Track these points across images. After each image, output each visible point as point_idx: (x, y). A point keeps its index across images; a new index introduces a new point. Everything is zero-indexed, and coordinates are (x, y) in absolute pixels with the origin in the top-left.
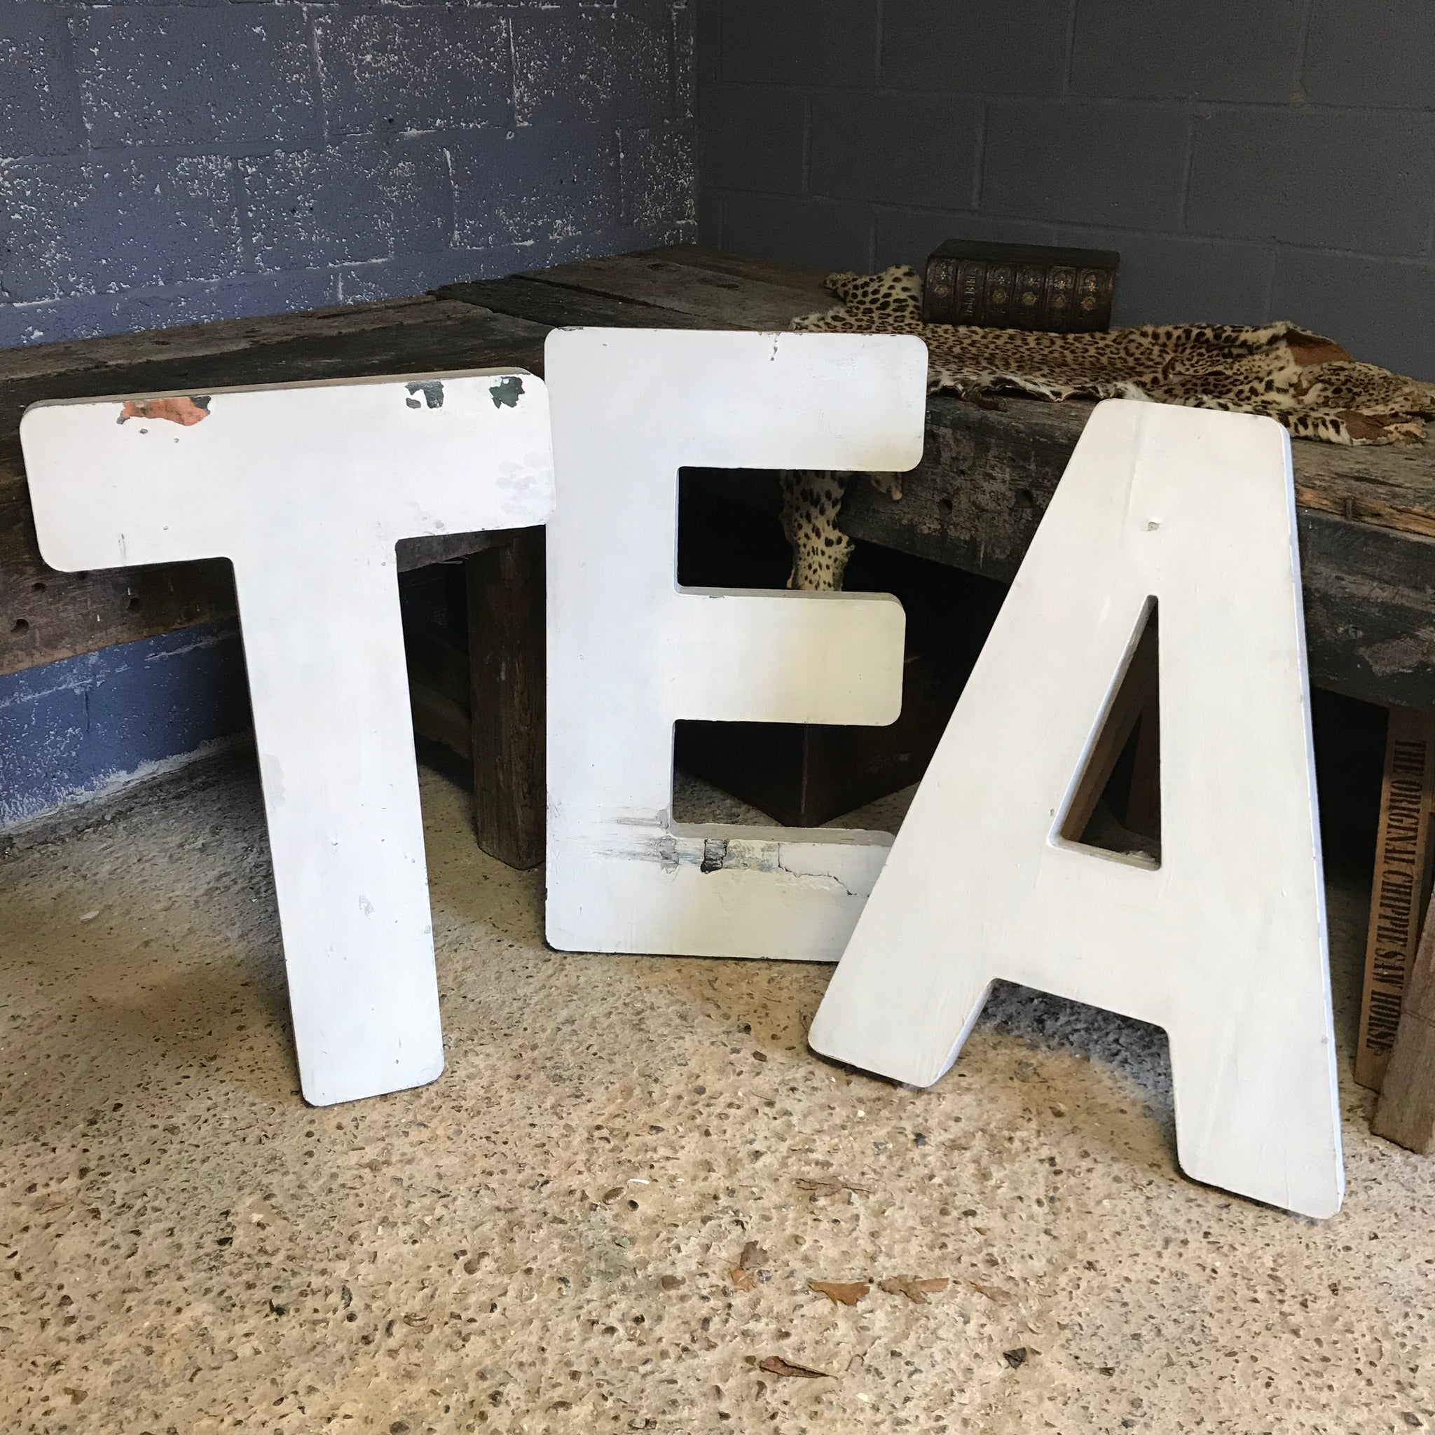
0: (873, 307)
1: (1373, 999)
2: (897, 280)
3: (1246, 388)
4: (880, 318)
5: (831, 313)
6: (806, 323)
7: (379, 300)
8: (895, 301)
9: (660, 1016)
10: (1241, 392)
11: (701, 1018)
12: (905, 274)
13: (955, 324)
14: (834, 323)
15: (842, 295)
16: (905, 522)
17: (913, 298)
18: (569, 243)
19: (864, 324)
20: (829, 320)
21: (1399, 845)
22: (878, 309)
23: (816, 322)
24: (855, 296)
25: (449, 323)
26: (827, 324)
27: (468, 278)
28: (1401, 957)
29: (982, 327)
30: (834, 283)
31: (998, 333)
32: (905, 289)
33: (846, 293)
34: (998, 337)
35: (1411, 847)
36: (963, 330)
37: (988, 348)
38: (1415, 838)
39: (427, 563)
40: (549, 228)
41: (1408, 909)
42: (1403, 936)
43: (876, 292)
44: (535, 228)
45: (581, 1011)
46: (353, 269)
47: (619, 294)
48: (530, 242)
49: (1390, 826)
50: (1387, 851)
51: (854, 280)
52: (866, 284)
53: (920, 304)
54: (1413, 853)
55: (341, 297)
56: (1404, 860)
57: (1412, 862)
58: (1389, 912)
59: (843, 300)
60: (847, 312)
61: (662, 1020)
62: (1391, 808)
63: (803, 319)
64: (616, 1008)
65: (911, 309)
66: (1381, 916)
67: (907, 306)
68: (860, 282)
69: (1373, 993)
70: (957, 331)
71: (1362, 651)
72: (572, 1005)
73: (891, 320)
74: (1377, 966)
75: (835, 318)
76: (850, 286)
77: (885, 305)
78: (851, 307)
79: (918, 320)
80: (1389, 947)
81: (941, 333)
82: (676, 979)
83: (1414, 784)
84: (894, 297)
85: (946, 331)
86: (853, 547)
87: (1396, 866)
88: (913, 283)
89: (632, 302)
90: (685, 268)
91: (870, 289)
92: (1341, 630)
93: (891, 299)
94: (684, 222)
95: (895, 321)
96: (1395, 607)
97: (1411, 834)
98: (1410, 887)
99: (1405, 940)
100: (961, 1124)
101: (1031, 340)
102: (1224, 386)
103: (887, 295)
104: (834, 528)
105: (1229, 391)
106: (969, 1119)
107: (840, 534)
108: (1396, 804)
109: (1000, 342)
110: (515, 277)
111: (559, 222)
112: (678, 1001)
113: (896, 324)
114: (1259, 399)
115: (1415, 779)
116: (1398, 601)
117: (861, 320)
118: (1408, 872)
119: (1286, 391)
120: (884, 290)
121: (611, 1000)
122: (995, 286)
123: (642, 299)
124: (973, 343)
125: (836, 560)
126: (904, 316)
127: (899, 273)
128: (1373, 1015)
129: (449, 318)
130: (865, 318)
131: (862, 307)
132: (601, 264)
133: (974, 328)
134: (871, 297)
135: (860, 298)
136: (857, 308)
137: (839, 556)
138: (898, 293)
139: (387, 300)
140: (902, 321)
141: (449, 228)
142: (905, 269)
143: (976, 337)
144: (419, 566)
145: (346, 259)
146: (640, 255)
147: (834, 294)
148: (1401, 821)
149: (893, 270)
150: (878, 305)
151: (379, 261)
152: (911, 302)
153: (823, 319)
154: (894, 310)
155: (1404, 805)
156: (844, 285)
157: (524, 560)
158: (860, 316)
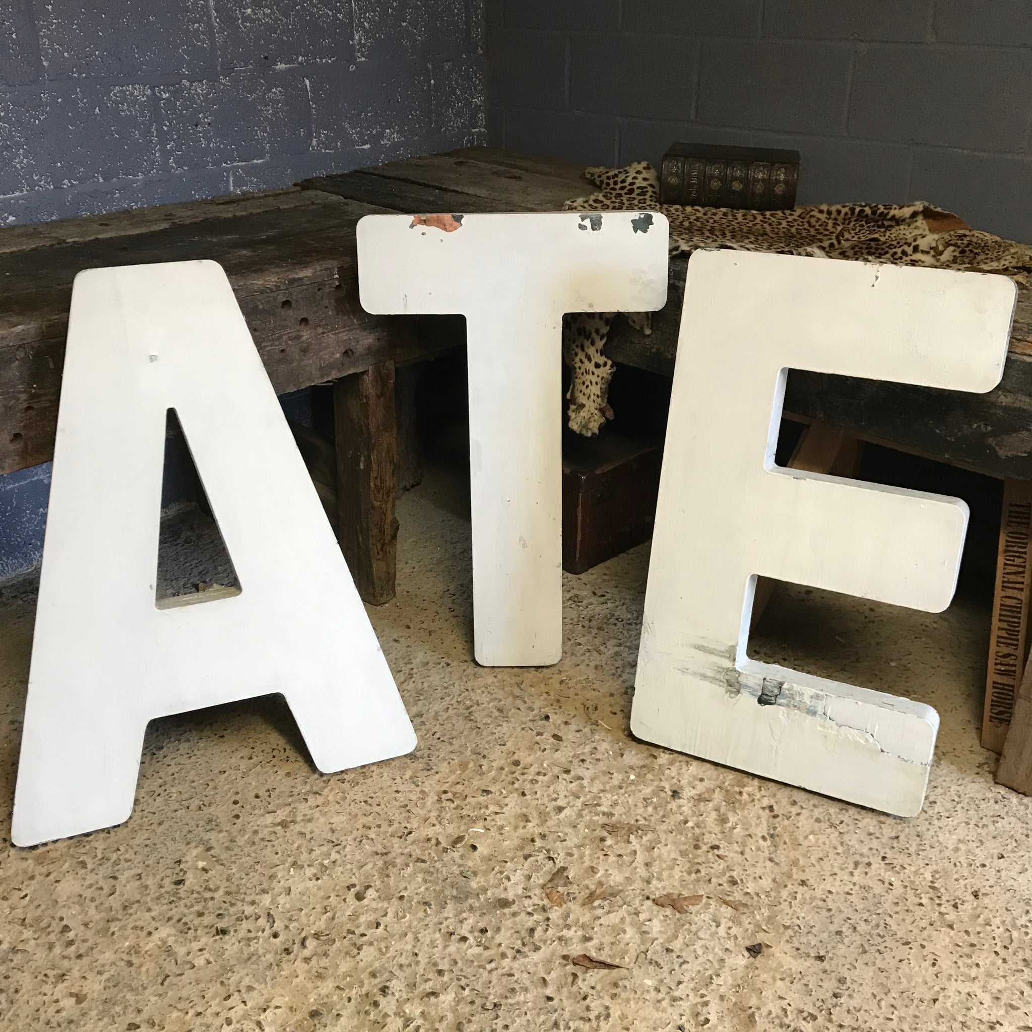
0: (622, 192)
1: (994, 687)
2: (639, 172)
3: (899, 250)
4: (628, 200)
5: (592, 197)
6: (575, 204)
7: (259, 190)
8: (638, 188)
9: (484, 710)
10: (895, 253)
11: (513, 710)
12: (644, 168)
13: (683, 205)
14: (595, 205)
15: (598, 183)
16: (654, 350)
17: (651, 185)
18: (395, 146)
19: (617, 205)
20: (591, 202)
21: (1012, 578)
22: (626, 194)
23: (582, 204)
24: (608, 184)
25: (313, 207)
26: (590, 205)
27: (323, 173)
28: (1013, 657)
29: (703, 207)
30: (592, 175)
31: (714, 211)
32: (645, 179)
33: (602, 182)
34: (715, 214)
35: (1020, 580)
36: (689, 209)
37: (708, 222)
38: (1023, 572)
39: (308, 384)
40: (381, 136)
41: (1019, 623)
42: (1015, 642)
43: (623, 181)
44: (371, 136)
45: (427, 708)
46: (239, 167)
47: (437, 184)
48: (367, 146)
49: (1005, 564)
50: (1004, 582)
51: (607, 172)
52: (616, 176)
53: (657, 190)
54: (1022, 583)
55: (232, 189)
56: (1016, 589)
57: (1022, 590)
58: (1005, 625)
59: (599, 188)
60: (604, 196)
61: (485, 713)
62: (1006, 551)
63: (573, 202)
64: (452, 705)
65: (650, 194)
66: (1000, 629)
67: (647, 191)
68: (611, 174)
69: (994, 683)
70: (685, 210)
71: (990, 440)
72: (420, 703)
73: (636, 202)
74: (996, 664)
75: (596, 201)
76: (604, 177)
77: (631, 191)
78: (606, 193)
79: (656, 202)
80: (1005, 650)
81: (674, 212)
82: (493, 683)
83: (1022, 534)
84: (637, 185)
86: (615, 368)
87: (1010, 593)
88: (651, 175)
89: (446, 190)
90: (482, 165)
91: (619, 179)
92: (975, 425)
93: (635, 187)
94: (477, 130)
95: (639, 203)
96: (1015, 409)
97: (1021, 570)
98: (1021, 608)
99: (1017, 645)
100: (704, 783)
101: (739, 216)
102: (883, 249)
103: (632, 184)
104: (601, 355)
105: (887, 253)
106: (710, 779)
107: (606, 359)
108: (1010, 548)
109: (716, 218)
110: (356, 172)
111: (387, 131)
112: (496, 699)
113: (640, 205)
114: (909, 258)
115: (1024, 531)
116: (1017, 405)
117: (615, 202)
118: (1019, 597)
119: (928, 253)
120: (629, 180)
121: (448, 699)
122: (712, 177)
123: (453, 188)
124: (697, 219)
125: (603, 378)
126: (645, 199)
127: (640, 167)
128: (995, 699)
129: (313, 203)
130: (617, 201)
131: (614, 193)
132: (419, 162)
133: (697, 208)
134: (620, 185)
135: (612, 186)
136: (611, 194)
137: (605, 375)
138: (640, 182)
139: (265, 190)
140: (644, 203)
141: (309, 136)
142: (644, 164)
143: (699, 215)
144: (303, 388)
145: (235, 160)
146: (448, 154)
147: (592, 182)
148: (1014, 561)
149: (635, 165)
150: (626, 191)
151: (259, 161)
152: (650, 189)
153: (587, 201)
154: (638, 195)
155: (1015, 549)
156: (600, 176)
157: (377, 381)
158: (613, 199)
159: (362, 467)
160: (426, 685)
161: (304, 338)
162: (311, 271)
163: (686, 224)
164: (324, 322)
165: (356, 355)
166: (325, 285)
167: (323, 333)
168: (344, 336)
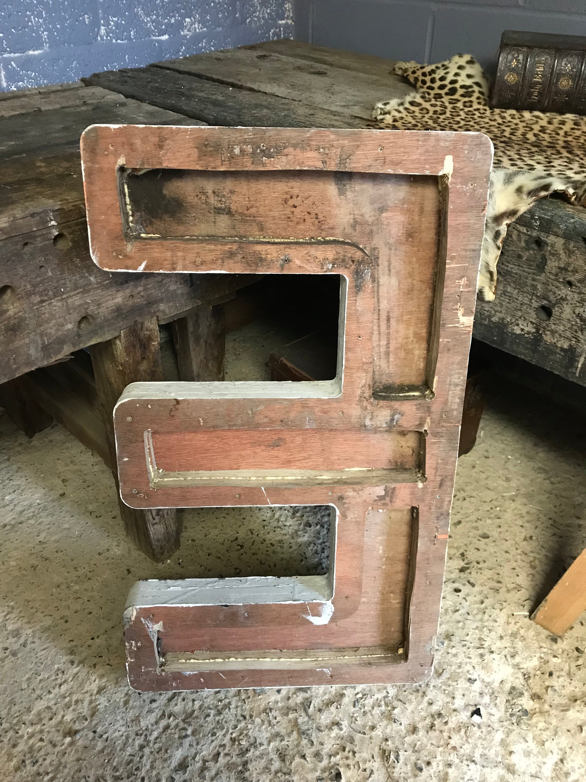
0: (443, 92)
2: (460, 67)
4: (450, 103)
5: (408, 99)
6: (388, 108)
7: (40, 87)
8: (462, 87)
12: (468, 62)
13: (519, 109)
14: (412, 108)
15: (412, 80)
17: (477, 84)
18: (197, 38)
19: (438, 109)
20: (407, 105)
22: (447, 94)
23: (397, 108)
24: (424, 82)
25: (83, 108)
26: (406, 109)
27: (116, 67)
29: (544, 111)
30: (406, 70)
31: (559, 118)
32: (469, 76)
33: (416, 79)
34: (563, 123)
36: (527, 115)
37: (558, 134)
39: (27, 370)
40: (180, 25)
43: (442, 79)
44: (169, 25)
45: (193, 751)
46: (12, 59)
47: (230, 80)
48: (165, 37)
51: (422, 68)
52: (433, 72)
53: (484, 90)
59: (413, 86)
60: (423, 97)
63: (385, 104)
64: (224, 745)
65: (476, 95)
67: (473, 92)
68: (427, 69)
70: (522, 116)
72: (187, 742)
73: (460, 105)
76: (419, 73)
77: (453, 91)
78: (424, 93)
79: (485, 105)
81: (509, 118)
84: (460, 83)
85: (513, 117)
88: (475, 70)
89: (241, 87)
90: (284, 58)
91: (437, 76)
93: (457, 85)
94: (284, 22)
95: (465, 106)
103: (453, 82)
109: (566, 128)
110: (153, 66)
111: (188, 20)
113: (466, 109)
117: (435, 105)
120: (450, 77)
121: (220, 734)
122: (560, 75)
123: (248, 85)
124: (543, 130)
126: (471, 102)
127: (462, 61)
129: (85, 104)
130: (438, 103)
131: (432, 92)
132: (221, 55)
133: (537, 113)
134: (438, 83)
135: (429, 84)
136: (429, 94)
138: (463, 80)
139: (46, 86)
140: (471, 106)
141: (95, 24)
142: (467, 57)
143: (544, 123)
144: (17, 376)
145: (5, 51)
146: (252, 48)
147: (405, 79)
149: (456, 59)
150: (446, 90)
151: (36, 53)
152: (476, 88)
153: (402, 104)
154: (462, 96)
156: (414, 72)
158: (433, 102)
160: (197, 704)
161: (11, 313)
163: (530, 136)
164: (41, 288)
165: (99, 320)
166: (35, 237)
167: (43, 301)
168: (76, 300)
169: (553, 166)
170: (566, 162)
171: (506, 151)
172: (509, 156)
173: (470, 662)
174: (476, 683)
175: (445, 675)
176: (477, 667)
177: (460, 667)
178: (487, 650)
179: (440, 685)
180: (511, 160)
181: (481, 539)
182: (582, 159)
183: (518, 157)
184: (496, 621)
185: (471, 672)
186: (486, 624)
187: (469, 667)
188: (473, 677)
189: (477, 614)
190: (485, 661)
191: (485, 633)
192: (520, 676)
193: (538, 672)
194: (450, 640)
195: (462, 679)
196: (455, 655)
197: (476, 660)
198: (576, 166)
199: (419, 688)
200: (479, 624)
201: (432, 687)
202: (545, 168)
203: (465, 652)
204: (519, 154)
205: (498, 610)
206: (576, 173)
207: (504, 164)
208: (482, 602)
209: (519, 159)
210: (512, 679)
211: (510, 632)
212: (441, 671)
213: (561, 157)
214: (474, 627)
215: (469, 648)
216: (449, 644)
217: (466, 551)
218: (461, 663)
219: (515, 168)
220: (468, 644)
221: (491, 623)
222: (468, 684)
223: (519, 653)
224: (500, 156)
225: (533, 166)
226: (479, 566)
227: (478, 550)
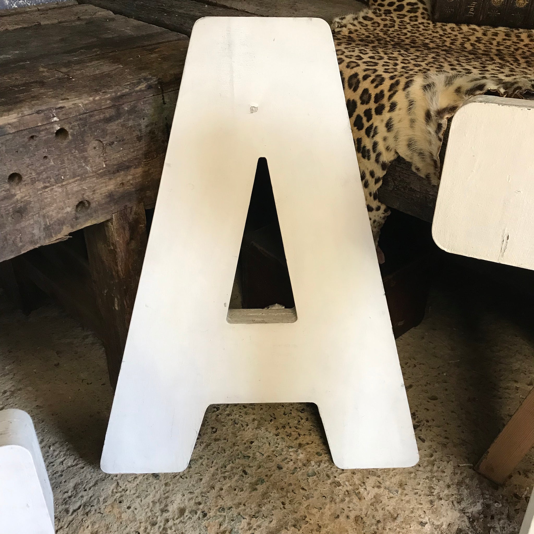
0: (392, 8)
4: (398, 18)
6: (344, 22)
7: (38, 4)
8: (408, 4)
13: (458, 23)
14: (365, 22)
17: (421, 2)
19: (388, 22)
20: (361, 20)
22: (395, 10)
23: (352, 22)
24: (376, 1)
25: (78, 23)
26: (360, 23)
29: (479, 25)
31: (493, 30)
34: (496, 34)
36: (465, 28)
37: (492, 44)
39: (31, 248)
53: (428, 6)
55: (7, 2)
59: (366, 4)
60: (374, 13)
63: (342, 19)
65: (421, 11)
67: (418, 8)
70: (461, 29)
73: (407, 19)
75: (365, 18)
77: (400, 8)
78: (375, 9)
79: (428, 20)
81: (449, 31)
84: (407, 1)
85: (453, 29)
86: (389, 213)
93: (404, 3)
95: (411, 20)
101: (524, 36)
103: (401, 1)
104: (375, 199)
107: (379, 204)
109: (499, 39)
113: (412, 23)
117: (385, 20)
124: (479, 40)
125: (375, 223)
126: (416, 17)
129: (79, 19)
130: (388, 18)
131: (383, 9)
133: (473, 26)
134: (388, 1)
135: (379, 2)
136: (380, 10)
137: (377, 219)
139: (43, 4)
140: (416, 21)
143: (479, 34)
144: (23, 252)
150: (395, 7)
152: (420, 5)
153: (356, 19)
154: (408, 11)
157: (124, 229)
158: (383, 17)
159: (117, 308)
161: (18, 197)
162: (15, 115)
163: (467, 45)
164: (44, 175)
165: (93, 205)
166: (39, 132)
167: (46, 187)
168: (74, 187)
169: (487, 71)
170: (498, 67)
171: (447, 58)
172: (449, 62)
173: (422, 508)
174: (426, 525)
175: (400, 519)
176: (427, 512)
177: (412, 512)
178: (436, 497)
179: (395, 528)
180: (451, 65)
181: (429, 400)
182: (512, 64)
183: (457, 62)
184: (444, 472)
185: (422, 516)
186: (435, 474)
187: (420, 512)
188: (424, 521)
189: (427, 466)
190: (435, 507)
191: (435, 482)
192: (466, 519)
193: (482, 516)
194: (404, 489)
195: (415, 523)
196: (408, 502)
197: (426, 506)
198: (506, 70)
199: (377, 531)
200: (429, 474)
201: (388, 529)
202: (480, 72)
203: (416, 499)
204: (458, 61)
205: (445, 462)
206: (507, 76)
207: (445, 69)
208: (432, 456)
209: (458, 64)
210: (459, 522)
211: (456, 481)
212: (396, 515)
213: (494, 63)
214: (425, 477)
215: (420, 496)
216: (403, 492)
217: (417, 411)
218: (413, 508)
219: (454, 72)
220: (420, 492)
221: (440, 474)
222: (420, 527)
223: (465, 499)
224: (442, 62)
225: (470, 70)
226: (429, 424)
227: (428, 410)
